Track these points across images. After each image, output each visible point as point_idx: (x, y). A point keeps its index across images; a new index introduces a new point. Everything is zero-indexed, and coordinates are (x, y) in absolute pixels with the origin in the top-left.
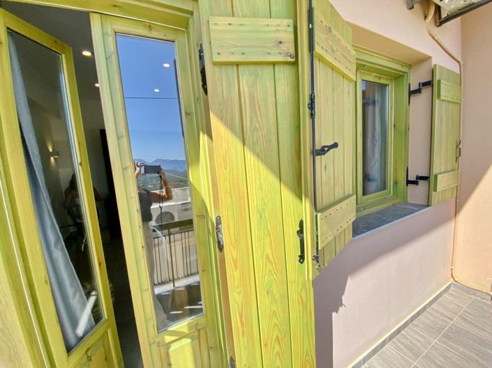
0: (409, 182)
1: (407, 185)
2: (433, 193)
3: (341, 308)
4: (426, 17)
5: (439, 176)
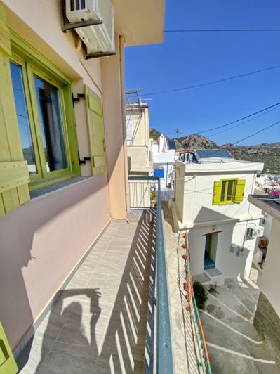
1: (80, 164)
2: (93, 168)
3: (30, 261)
4: (76, 46)
5: (95, 158)
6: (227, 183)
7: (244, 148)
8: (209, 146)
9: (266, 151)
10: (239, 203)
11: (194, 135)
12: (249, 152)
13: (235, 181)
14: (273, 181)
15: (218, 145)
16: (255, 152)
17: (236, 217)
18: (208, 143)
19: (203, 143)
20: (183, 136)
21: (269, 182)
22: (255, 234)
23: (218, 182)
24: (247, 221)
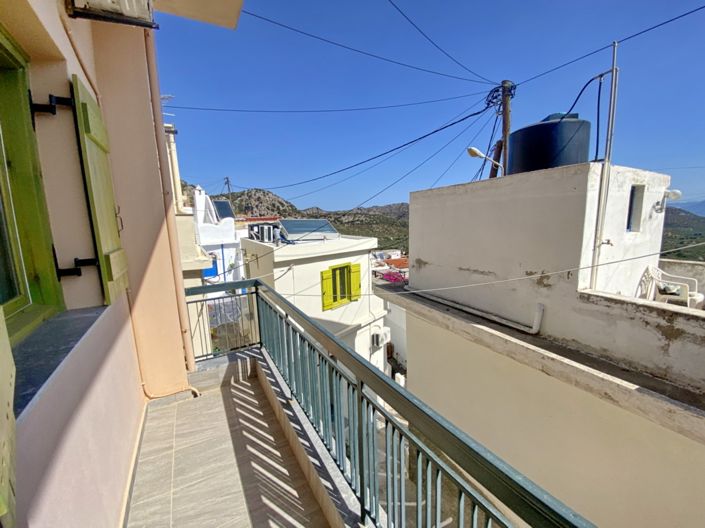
0: (62, 273)
1: (59, 280)
2: (109, 284)
5: (111, 256)
6: (338, 272)
7: (336, 213)
8: (285, 211)
9: (363, 218)
10: (357, 300)
11: (257, 190)
12: (344, 219)
13: (347, 267)
14: (379, 259)
15: (298, 209)
16: (351, 219)
17: (355, 323)
18: (282, 204)
19: (274, 205)
20: (237, 190)
21: (374, 261)
22: (382, 340)
23: (326, 272)
24: (369, 324)
